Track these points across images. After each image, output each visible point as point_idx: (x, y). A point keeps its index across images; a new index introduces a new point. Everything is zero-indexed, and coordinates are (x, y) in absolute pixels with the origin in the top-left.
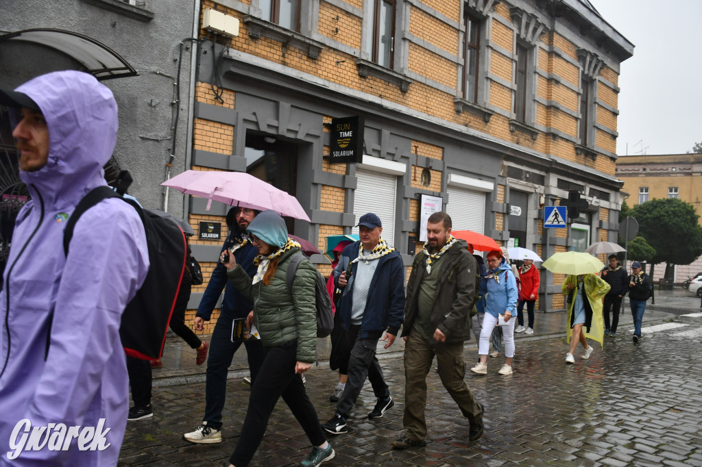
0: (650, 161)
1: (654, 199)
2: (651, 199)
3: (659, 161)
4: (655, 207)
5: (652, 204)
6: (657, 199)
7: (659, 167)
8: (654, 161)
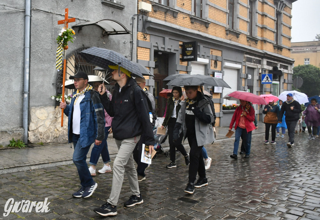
0: (294, 45)
1: (299, 65)
2: (298, 65)
3: (299, 45)
4: (300, 69)
5: (298, 68)
6: (301, 65)
7: (299, 48)
8: (297, 45)
